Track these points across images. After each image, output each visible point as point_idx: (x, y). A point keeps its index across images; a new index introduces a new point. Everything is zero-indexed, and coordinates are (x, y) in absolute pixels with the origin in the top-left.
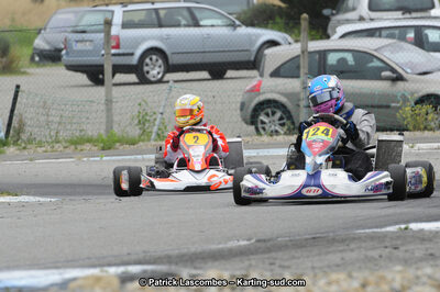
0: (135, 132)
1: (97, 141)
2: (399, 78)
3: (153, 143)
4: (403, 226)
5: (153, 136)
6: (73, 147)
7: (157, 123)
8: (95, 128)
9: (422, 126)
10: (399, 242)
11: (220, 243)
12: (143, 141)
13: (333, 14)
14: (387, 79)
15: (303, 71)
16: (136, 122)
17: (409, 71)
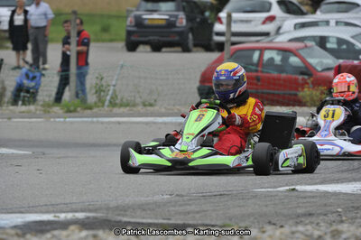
0: (93, 99)
4: (291, 188)
5: (107, 103)
11: (148, 197)
12: (98, 107)
16: (94, 91)
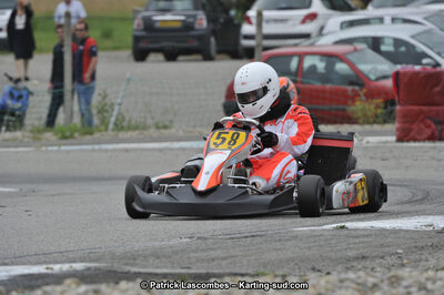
3: (110, 133)
5: (111, 126)
7: (115, 113)
9: (372, 120)
12: (100, 131)
16: (95, 112)
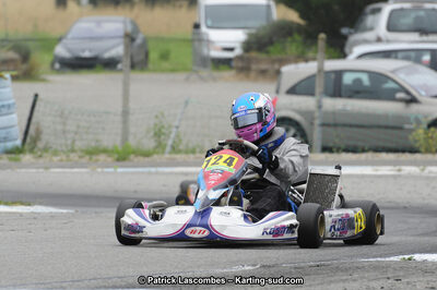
0: (150, 144)
1: (112, 151)
2: (412, 100)
3: (167, 156)
4: (407, 257)
5: (168, 149)
6: (87, 157)
7: (172, 136)
8: (111, 139)
9: (434, 149)
10: (401, 274)
11: (225, 267)
12: (157, 153)
13: (351, 33)
14: (401, 100)
15: (319, 89)
16: (152, 134)
17: (423, 93)
